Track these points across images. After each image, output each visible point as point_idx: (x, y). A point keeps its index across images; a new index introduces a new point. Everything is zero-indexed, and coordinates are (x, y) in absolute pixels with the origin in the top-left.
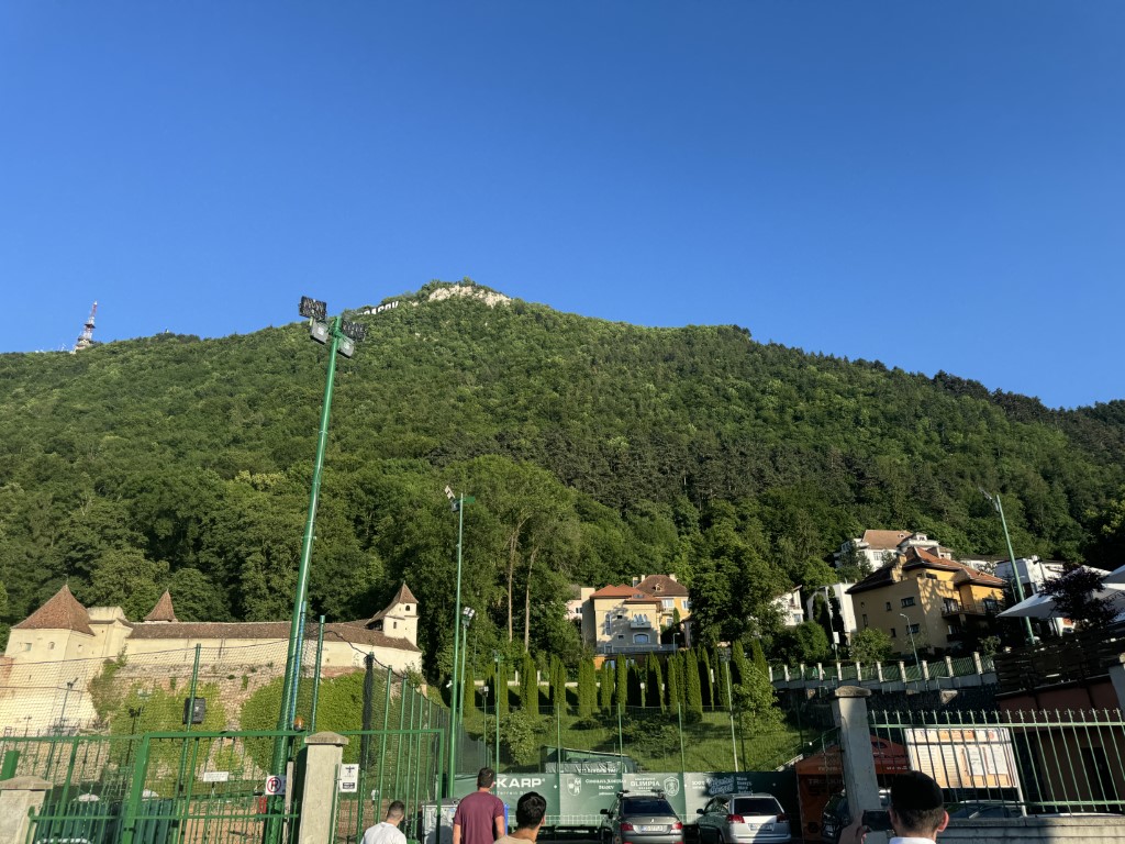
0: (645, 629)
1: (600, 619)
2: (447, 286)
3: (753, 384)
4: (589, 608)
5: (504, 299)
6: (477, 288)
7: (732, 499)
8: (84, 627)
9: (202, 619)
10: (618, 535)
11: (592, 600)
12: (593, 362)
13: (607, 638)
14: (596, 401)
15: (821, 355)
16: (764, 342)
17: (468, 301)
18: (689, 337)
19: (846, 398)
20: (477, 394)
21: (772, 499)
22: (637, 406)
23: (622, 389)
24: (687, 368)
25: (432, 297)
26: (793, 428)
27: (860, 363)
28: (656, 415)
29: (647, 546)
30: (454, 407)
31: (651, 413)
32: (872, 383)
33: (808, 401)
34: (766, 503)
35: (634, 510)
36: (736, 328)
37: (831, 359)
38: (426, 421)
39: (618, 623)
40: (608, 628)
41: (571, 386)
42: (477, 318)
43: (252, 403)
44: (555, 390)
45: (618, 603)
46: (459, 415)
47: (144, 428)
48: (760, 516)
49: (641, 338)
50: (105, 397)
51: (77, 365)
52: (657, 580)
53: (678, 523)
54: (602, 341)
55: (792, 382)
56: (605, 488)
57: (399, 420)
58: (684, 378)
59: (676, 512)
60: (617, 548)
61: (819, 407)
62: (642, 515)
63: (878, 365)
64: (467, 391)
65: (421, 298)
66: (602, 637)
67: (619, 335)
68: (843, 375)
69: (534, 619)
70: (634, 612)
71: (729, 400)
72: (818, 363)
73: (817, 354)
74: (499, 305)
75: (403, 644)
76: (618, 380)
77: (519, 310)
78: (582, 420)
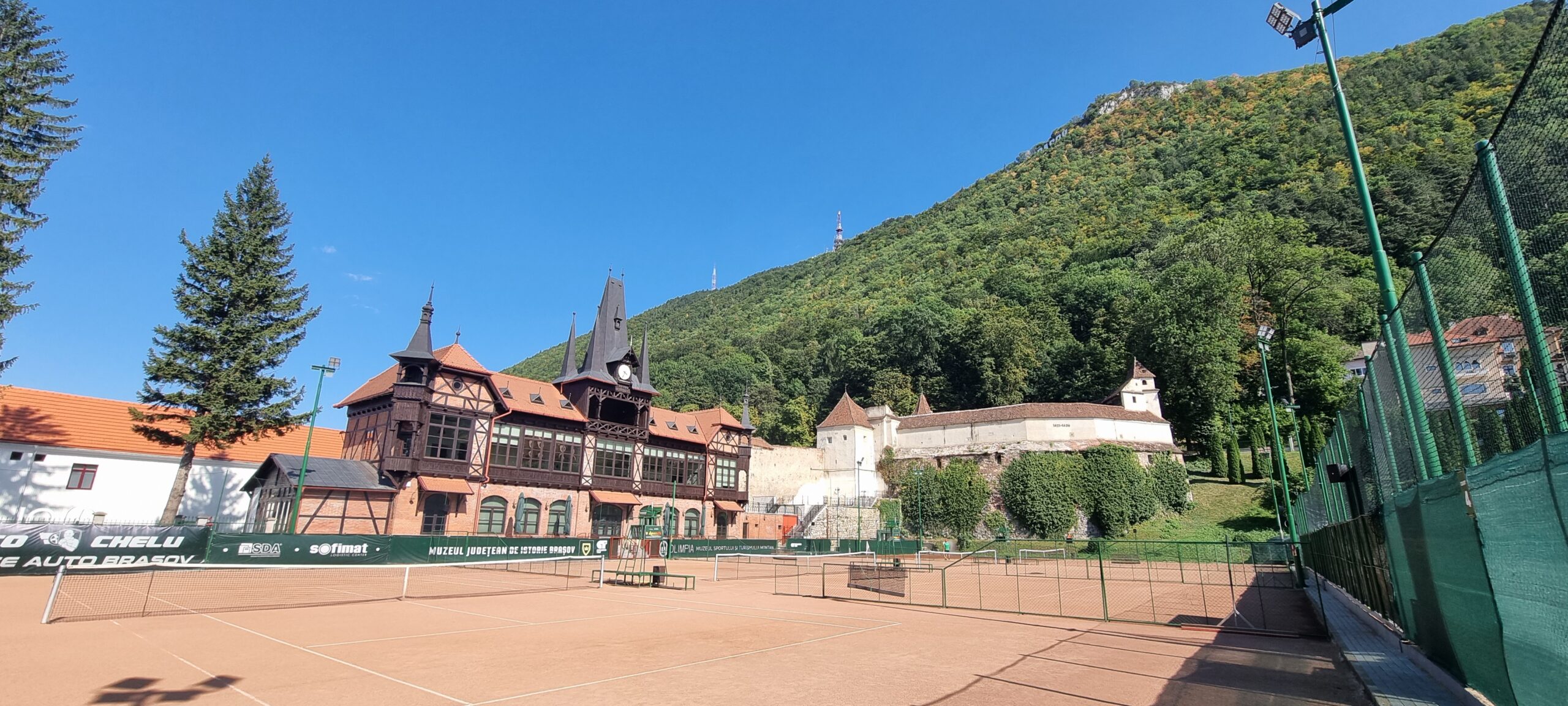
8: (863, 422)
17: (1139, 103)
25: (1100, 113)
51: (838, 259)
52: (1478, 323)
75: (1148, 417)
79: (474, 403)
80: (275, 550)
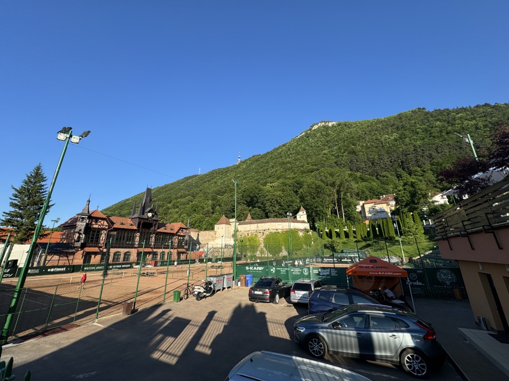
0: (383, 212)
1: (367, 210)
2: (317, 124)
3: (428, 126)
4: (363, 207)
5: (334, 123)
6: (326, 122)
7: (419, 166)
8: (228, 223)
9: (260, 219)
10: (375, 184)
11: (363, 204)
12: (365, 134)
13: (370, 215)
14: (367, 144)
15: (458, 108)
16: (431, 110)
17: (324, 127)
18: (400, 117)
19: (470, 121)
20: (329, 152)
21: (436, 163)
22: (382, 143)
23: (376, 140)
24: (400, 127)
25: (313, 128)
26: (446, 137)
27: (477, 106)
28: (389, 144)
29: (386, 186)
30: (323, 157)
31: (387, 144)
32: (484, 112)
33: (452, 126)
34: (433, 165)
35: (380, 175)
36: (419, 109)
37: (463, 108)
38: (315, 162)
39: (373, 211)
40: (370, 212)
41: (358, 142)
42: (327, 130)
43: (272, 167)
44: (353, 145)
45: (372, 204)
46: (324, 159)
47: (251, 177)
48: (431, 170)
49: (382, 122)
50: (243, 172)
51: (238, 167)
52: (389, 196)
53: (398, 177)
54: (368, 127)
55: (444, 121)
56: (370, 171)
57: (308, 164)
58: (399, 130)
59: (397, 174)
60: (375, 188)
61: (458, 127)
62: (384, 177)
63: (486, 105)
64: (326, 152)
65: (310, 130)
66: (368, 215)
67: (374, 123)
68: (468, 113)
69: (345, 212)
70: (378, 207)
71: (418, 133)
72: (457, 111)
73: (456, 108)
74: (333, 125)
75: (303, 222)
76: (374, 137)
77: (339, 125)
78: (363, 152)
79: (102, 226)
80: (37, 271)
